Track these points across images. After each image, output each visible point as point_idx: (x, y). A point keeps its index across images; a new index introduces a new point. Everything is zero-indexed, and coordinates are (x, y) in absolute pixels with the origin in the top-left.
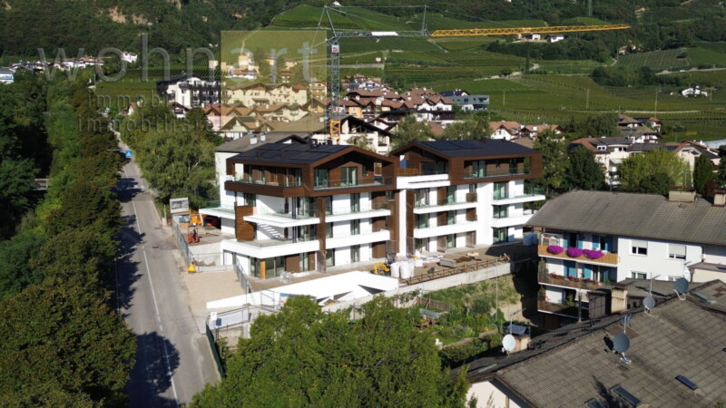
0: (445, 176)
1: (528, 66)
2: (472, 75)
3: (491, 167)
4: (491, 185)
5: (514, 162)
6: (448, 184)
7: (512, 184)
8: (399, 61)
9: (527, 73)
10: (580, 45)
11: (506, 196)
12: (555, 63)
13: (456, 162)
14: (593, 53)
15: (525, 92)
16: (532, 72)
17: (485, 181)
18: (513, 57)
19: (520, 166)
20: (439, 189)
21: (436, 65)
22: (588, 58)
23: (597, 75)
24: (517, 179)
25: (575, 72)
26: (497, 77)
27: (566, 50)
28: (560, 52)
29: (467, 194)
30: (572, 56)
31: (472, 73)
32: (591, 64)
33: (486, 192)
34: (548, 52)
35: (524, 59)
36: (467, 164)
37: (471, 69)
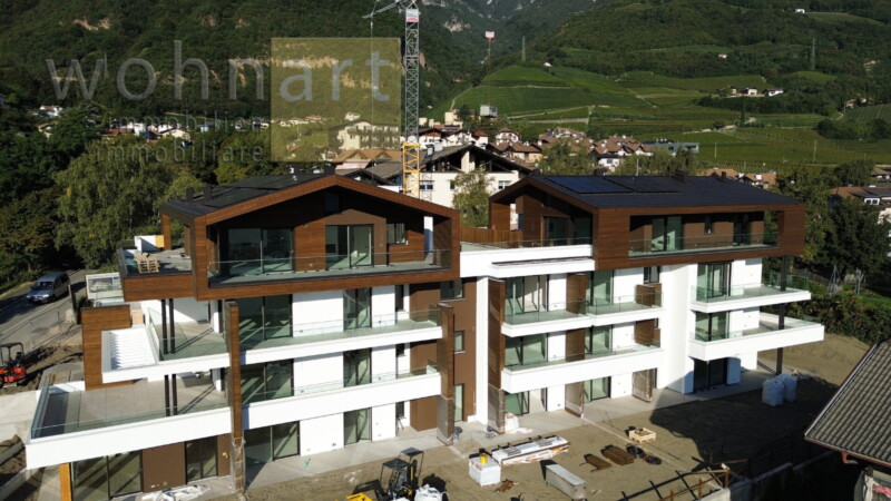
0: (586, 250)
1: (743, 119)
2: (680, 129)
3: (694, 230)
4: (693, 268)
5: (742, 223)
6: (590, 266)
7: (738, 266)
8: (605, 115)
9: (741, 126)
10: (802, 98)
11: (725, 291)
12: (774, 117)
13: (611, 218)
14: (816, 107)
15: (740, 145)
16: (748, 125)
17: (677, 261)
18: (727, 111)
19: (757, 228)
20: (569, 276)
21: (643, 119)
22: (811, 112)
23: (822, 128)
24: (749, 256)
25: (795, 125)
26: (708, 130)
27: (786, 103)
28: (779, 105)
29: (639, 288)
30: (792, 110)
31: (681, 126)
32: (816, 118)
33: (681, 283)
34: (765, 106)
35: (739, 113)
36: (637, 222)
37: (681, 123)
